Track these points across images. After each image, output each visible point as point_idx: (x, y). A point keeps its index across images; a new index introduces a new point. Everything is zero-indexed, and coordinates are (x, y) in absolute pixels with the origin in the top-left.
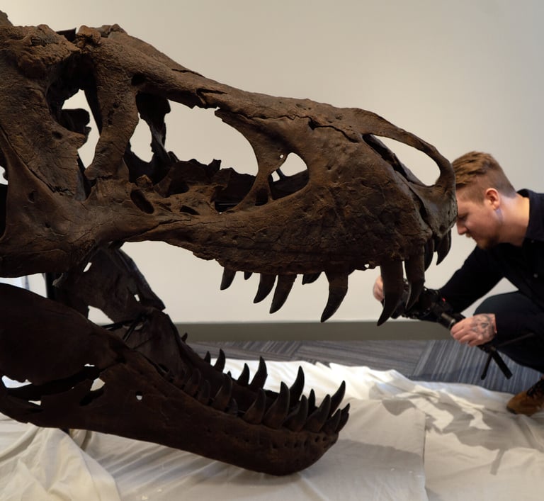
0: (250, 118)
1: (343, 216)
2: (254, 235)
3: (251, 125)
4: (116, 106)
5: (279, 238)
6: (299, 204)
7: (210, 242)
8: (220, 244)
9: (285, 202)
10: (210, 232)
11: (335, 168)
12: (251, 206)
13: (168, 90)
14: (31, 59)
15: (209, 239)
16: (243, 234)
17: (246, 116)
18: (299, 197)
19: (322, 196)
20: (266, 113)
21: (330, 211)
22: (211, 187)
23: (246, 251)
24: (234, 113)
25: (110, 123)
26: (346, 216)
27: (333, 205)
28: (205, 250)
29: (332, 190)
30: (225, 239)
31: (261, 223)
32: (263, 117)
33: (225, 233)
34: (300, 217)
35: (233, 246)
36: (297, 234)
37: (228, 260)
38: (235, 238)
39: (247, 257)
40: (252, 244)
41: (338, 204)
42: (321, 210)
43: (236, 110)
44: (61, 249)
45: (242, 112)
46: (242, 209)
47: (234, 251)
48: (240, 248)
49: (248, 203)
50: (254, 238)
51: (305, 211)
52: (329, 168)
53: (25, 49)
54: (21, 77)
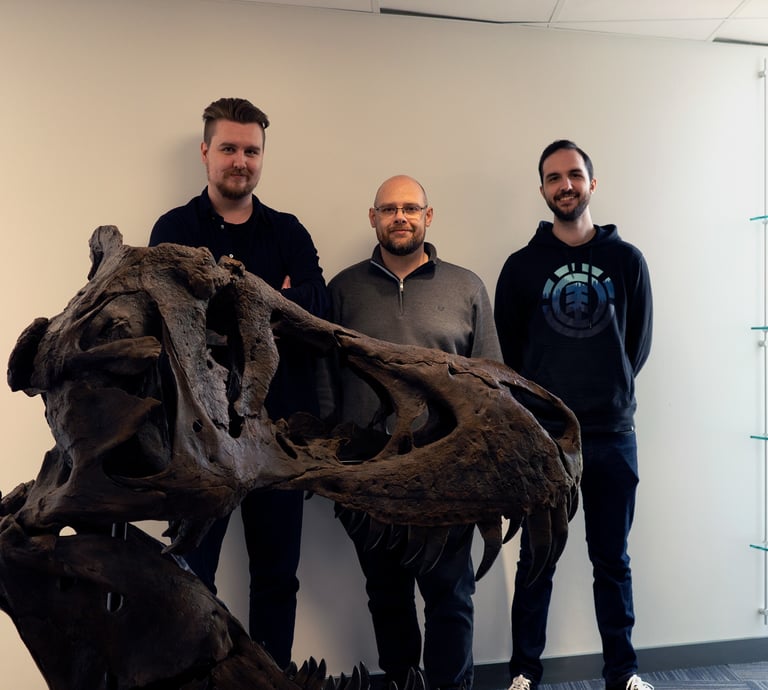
0: (386, 363)
1: (497, 459)
2: (406, 483)
3: (388, 370)
4: (258, 341)
5: (434, 485)
6: (453, 448)
7: (359, 492)
8: (369, 494)
9: (436, 448)
10: (360, 481)
11: (483, 411)
12: (393, 455)
13: (304, 329)
14: (203, 277)
15: (359, 489)
16: (395, 482)
17: (382, 361)
18: (450, 441)
19: (474, 440)
20: (401, 358)
21: (484, 455)
22: (335, 441)
23: (397, 501)
24: (372, 357)
25: (253, 359)
26: (500, 459)
27: (485, 449)
28: (354, 500)
29: (483, 433)
30: (374, 488)
31: (412, 470)
32: (400, 362)
33: (375, 482)
34: (454, 462)
35: (384, 495)
36: (452, 479)
37: (380, 512)
38: (385, 487)
39: (400, 508)
40: (405, 492)
41: (490, 447)
42: (475, 454)
43: (372, 354)
44: (229, 486)
45: (378, 357)
46: (385, 458)
47: (386, 502)
48: (392, 498)
49: (390, 452)
50: (406, 486)
51: (458, 455)
52: (477, 412)
53: (198, 268)
54: (189, 296)
